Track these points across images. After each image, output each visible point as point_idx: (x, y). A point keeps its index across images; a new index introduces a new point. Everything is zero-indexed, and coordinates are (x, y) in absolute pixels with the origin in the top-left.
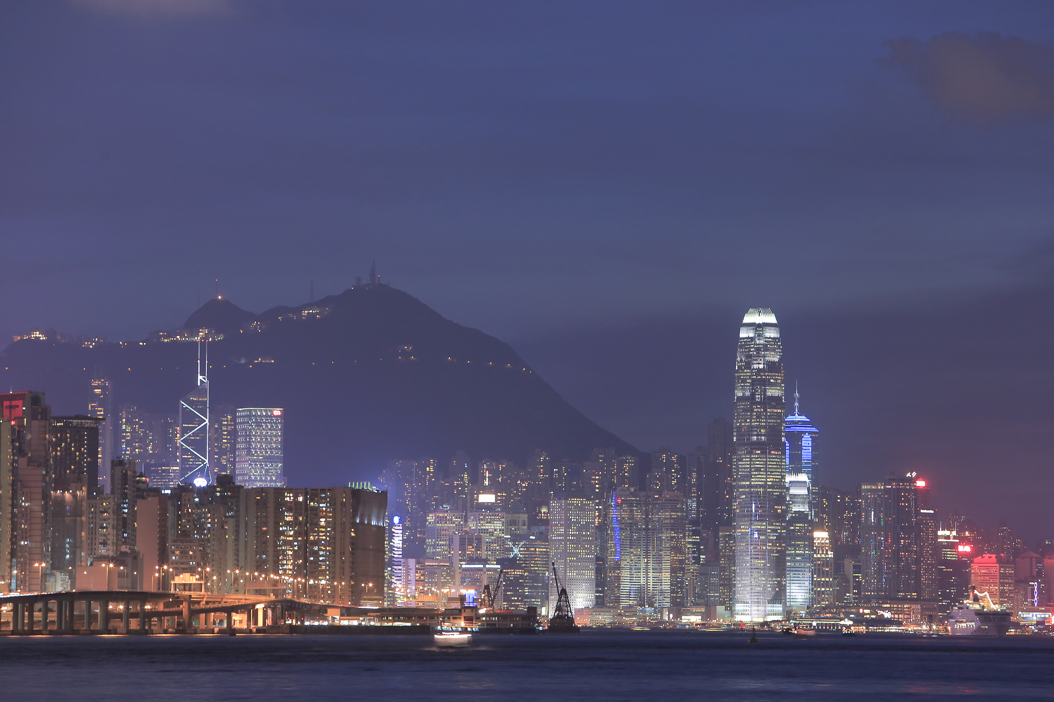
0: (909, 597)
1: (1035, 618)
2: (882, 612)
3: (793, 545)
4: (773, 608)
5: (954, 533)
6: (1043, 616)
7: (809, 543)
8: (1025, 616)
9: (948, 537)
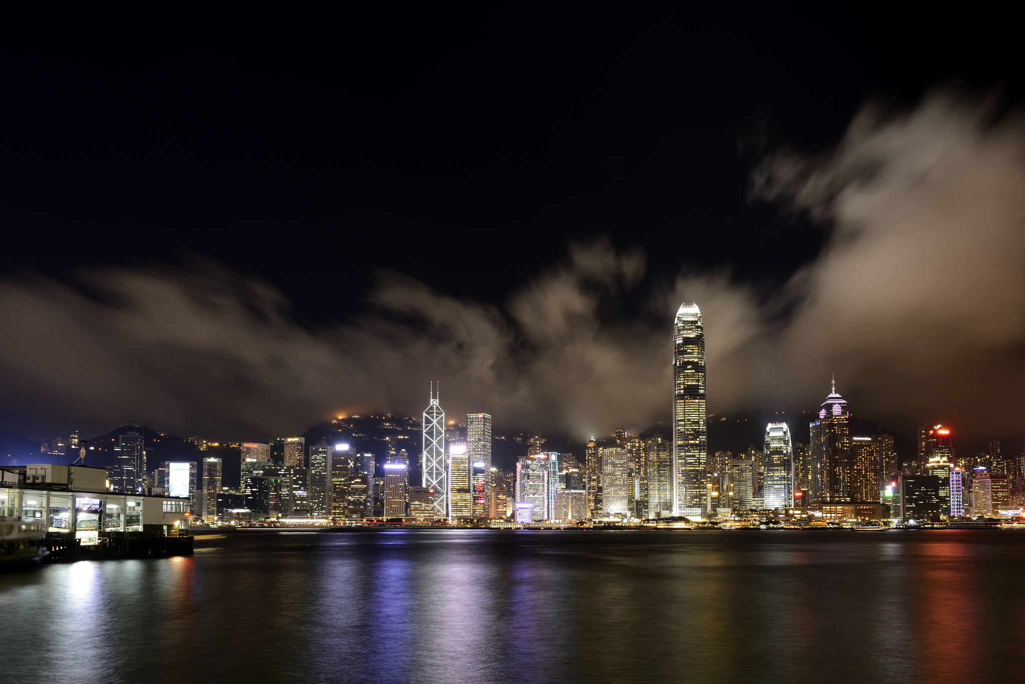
0: (843, 501)
1: (1010, 515)
2: (813, 513)
3: (772, 470)
4: (691, 511)
5: (945, 459)
6: (1015, 513)
7: (784, 468)
8: (1003, 513)
9: (939, 462)
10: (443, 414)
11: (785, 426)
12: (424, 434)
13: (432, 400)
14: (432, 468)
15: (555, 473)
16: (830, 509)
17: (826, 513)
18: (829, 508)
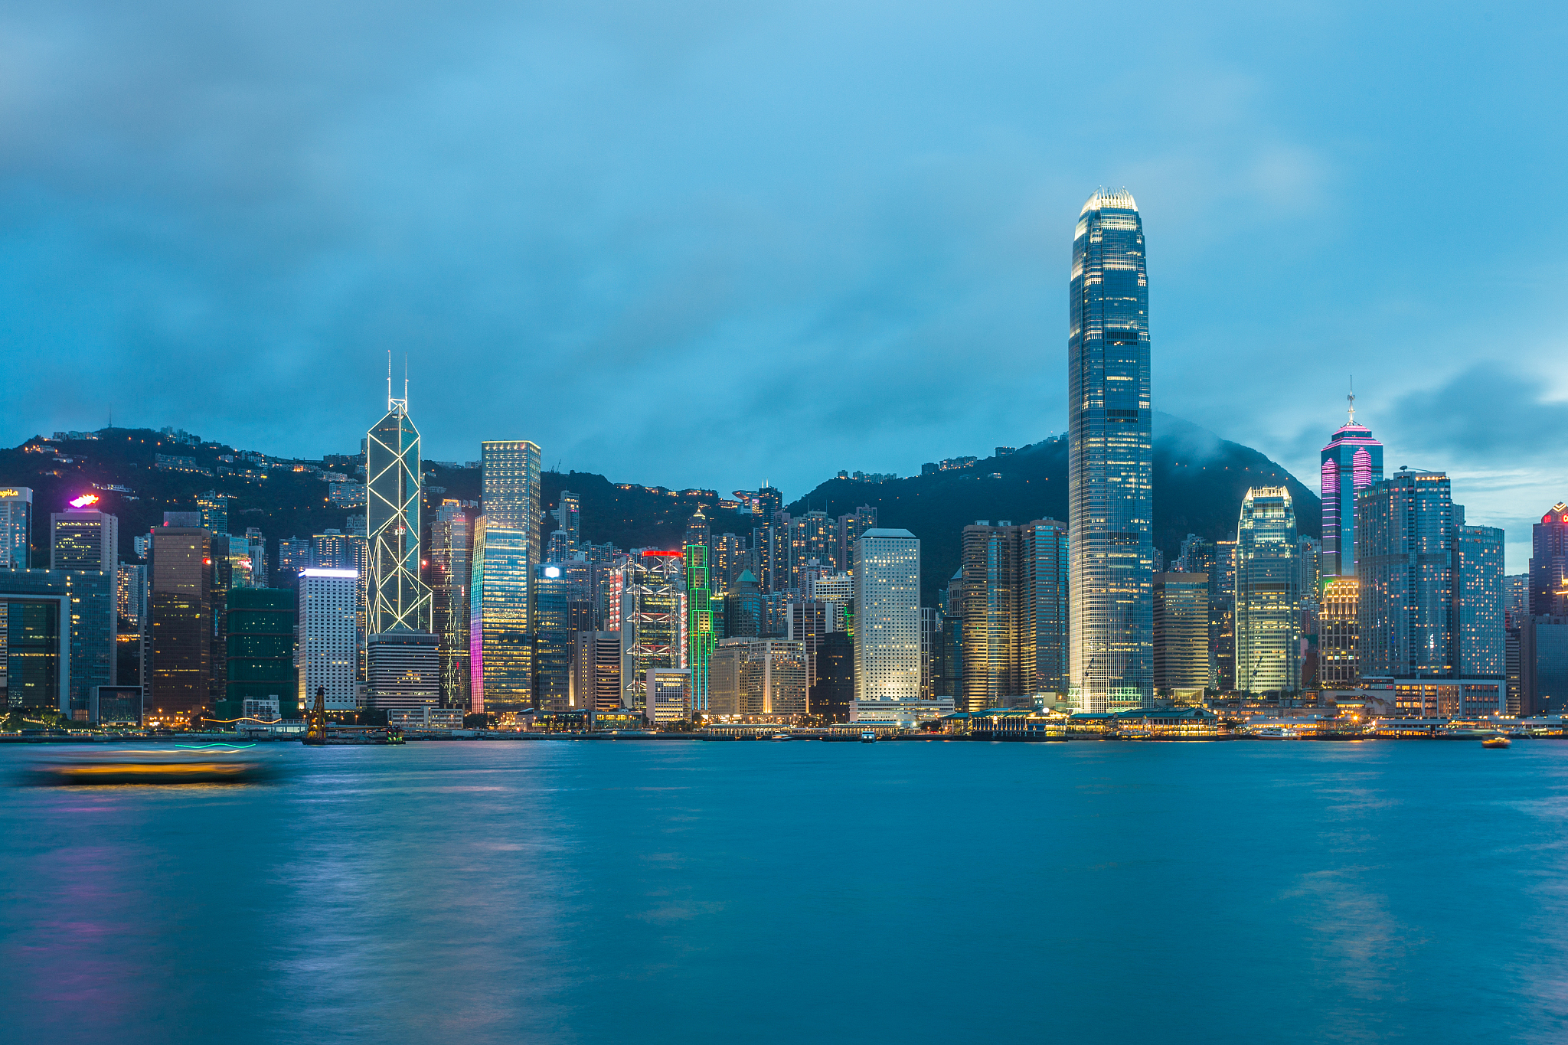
0: (1436, 672)
7: (1286, 593)
10: (419, 438)
11: (1285, 494)
12: (369, 488)
13: (390, 400)
14: (395, 579)
15: (702, 596)
16: (1411, 690)
17: (1402, 701)
18: (1408, 688)
